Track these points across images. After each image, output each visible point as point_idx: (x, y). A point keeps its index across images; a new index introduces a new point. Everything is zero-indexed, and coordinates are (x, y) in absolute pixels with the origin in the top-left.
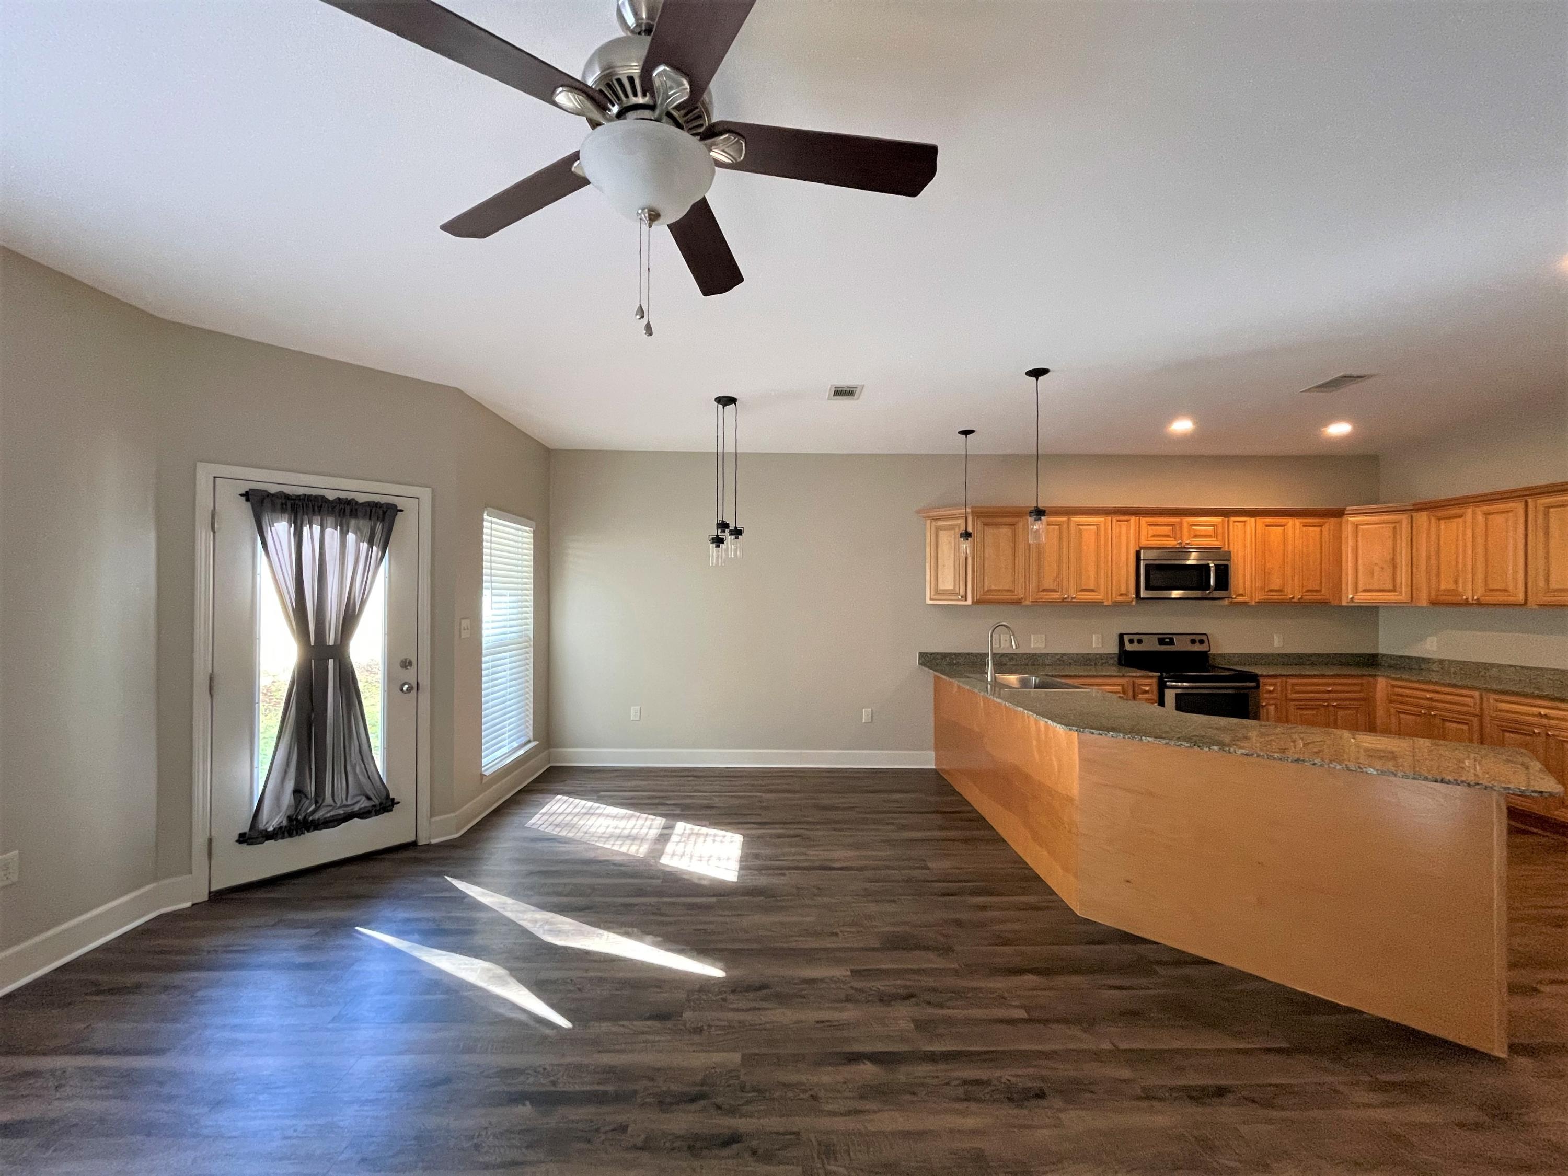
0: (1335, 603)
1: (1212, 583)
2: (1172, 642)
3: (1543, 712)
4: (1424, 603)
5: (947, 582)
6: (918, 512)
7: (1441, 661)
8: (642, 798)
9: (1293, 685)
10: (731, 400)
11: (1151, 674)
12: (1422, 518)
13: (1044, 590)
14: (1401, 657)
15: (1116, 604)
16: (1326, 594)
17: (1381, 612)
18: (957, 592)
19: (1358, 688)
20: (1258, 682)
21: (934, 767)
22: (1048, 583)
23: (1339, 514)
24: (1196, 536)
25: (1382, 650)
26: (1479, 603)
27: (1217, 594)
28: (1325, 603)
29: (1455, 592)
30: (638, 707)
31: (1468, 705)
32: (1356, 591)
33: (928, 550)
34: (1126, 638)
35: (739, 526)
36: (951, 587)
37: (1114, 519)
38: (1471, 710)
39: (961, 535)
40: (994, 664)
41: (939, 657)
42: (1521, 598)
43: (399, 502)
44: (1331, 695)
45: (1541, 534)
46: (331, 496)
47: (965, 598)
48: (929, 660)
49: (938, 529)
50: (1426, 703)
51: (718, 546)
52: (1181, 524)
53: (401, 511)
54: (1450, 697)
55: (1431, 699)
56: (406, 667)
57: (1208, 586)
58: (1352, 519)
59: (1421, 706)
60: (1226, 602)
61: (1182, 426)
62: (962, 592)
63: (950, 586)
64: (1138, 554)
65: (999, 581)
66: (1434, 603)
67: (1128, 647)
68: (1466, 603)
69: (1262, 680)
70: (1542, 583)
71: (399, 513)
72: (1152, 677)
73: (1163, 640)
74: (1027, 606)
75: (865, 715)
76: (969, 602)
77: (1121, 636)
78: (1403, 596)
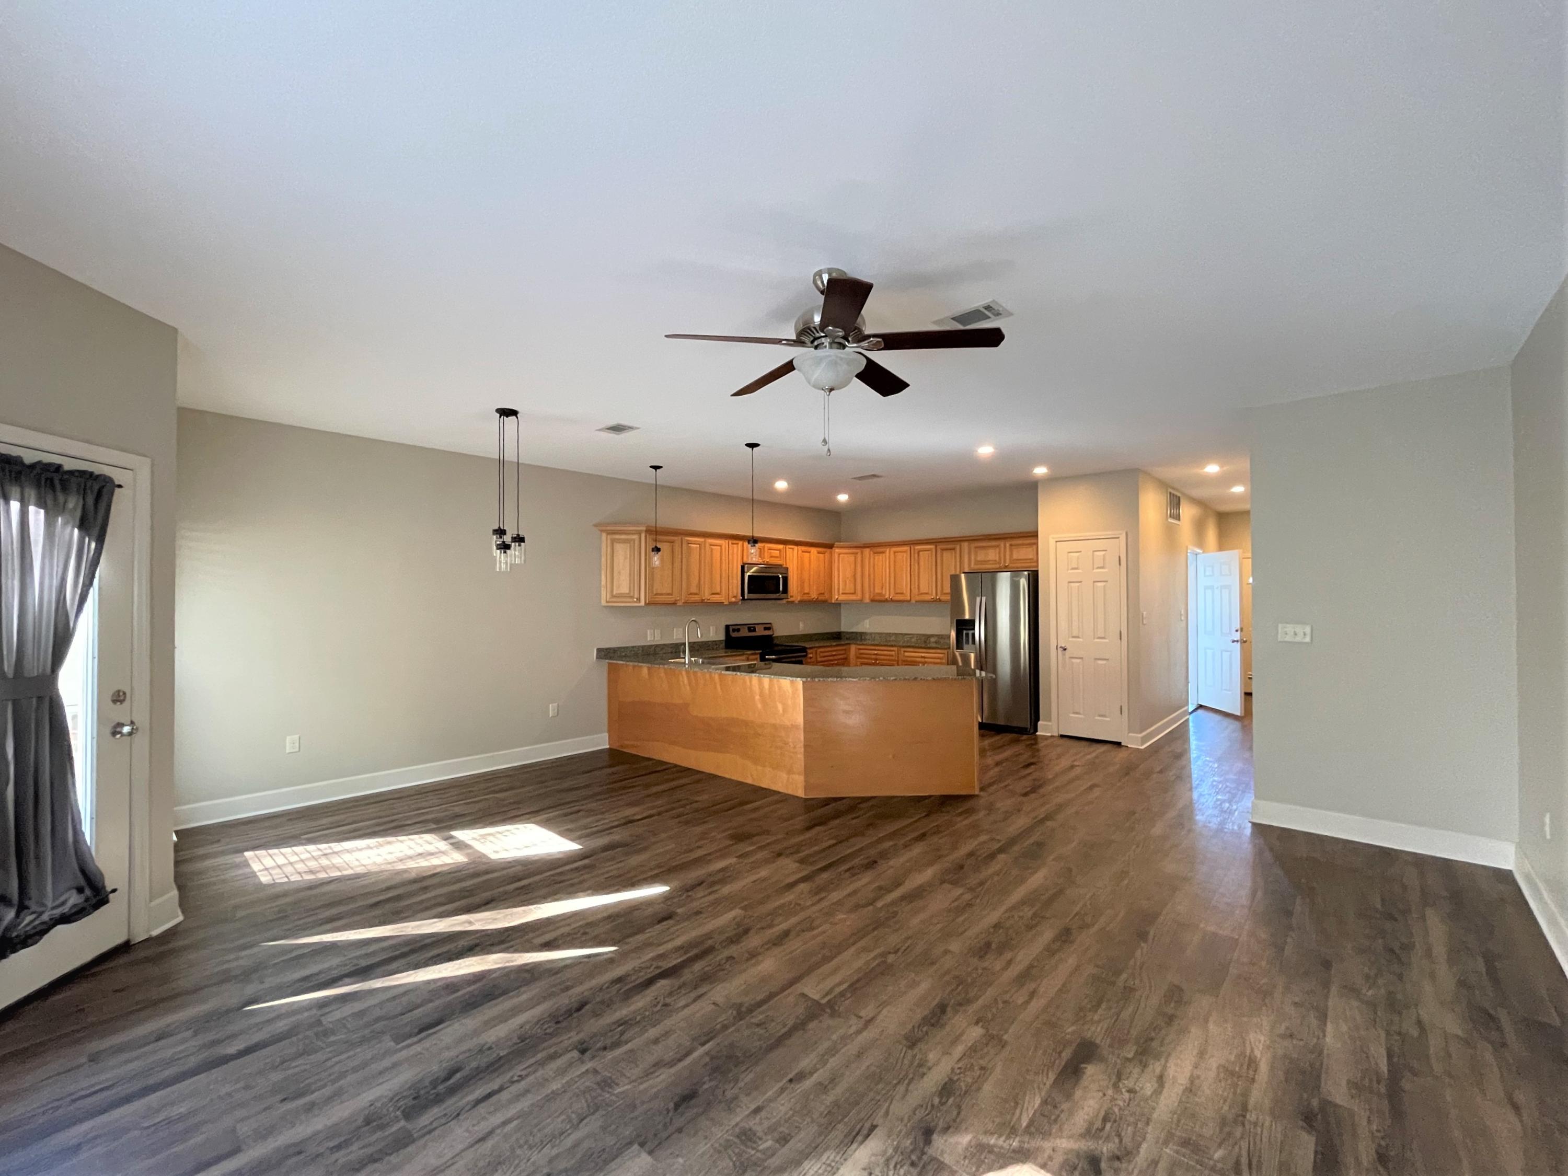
0: (829, 601)
1: (781, 589)
2: (754, 630)
3: (923, 655)
4: (867, 600)
5: (623, 587)
6: (595, 525)
7: (871, 634)
8: (368, 827)
9: (821, 652)
10: (513, 413)
11: (757, 652)
12: (867, 551)
13: (691, 594)
14: (852, 633)
15: (731, 603)
16: (827, 596)
17: (842, 606)
18: (632, 594)
19: (843, 652)
20: (806, 652)
21: (608, 747)
22: (694, 590)
23: (830, 546)
24: (771, 557)
25: (843, 630)
26: (892, 600)
27: (783, 596)
28: (825, 602)
29: (880, 594)
30: (296, 737)
31: (892, 656)
32: (839, 594)
33: (603, 559)
34: (731, 628)
35: (522, 534)
36: (628, 592)
37: (730, 542)
38: (893, 658)
39: (653, 550)
40: (690, 651)
41: (611, 651)
42: (909, 598)
43: (117, 476)
44: (835, 657)
45: (916, 565)
46: (29, 457)
47: (639, 600)
48: (605, 654)
49: (613, 541)
50: (873, 657)
51: (505, 552)
52: (764, 547)
53: (120, 486)
54: (885, 653)
55: (876, 654)
56: (122, 702)
57: (777, 591)
58: (837, 550)
59: (872, 659)
60: (784, 601)
61: (781, 485)
62: (636, 595)
63: (625, 590)
64: (743, 568)
65: (663, 586)
66: (872, 601)
67: (734, 635)
68: (886, 601)
69: (809, 651)
70: (917, 590)
71: (117, 490)
72: (755, 654)
73: (751, 628)
74: (680, 606)
75: (552, 709)
76: (642, 603)
77: (727, 627)
78: (859, 597)
